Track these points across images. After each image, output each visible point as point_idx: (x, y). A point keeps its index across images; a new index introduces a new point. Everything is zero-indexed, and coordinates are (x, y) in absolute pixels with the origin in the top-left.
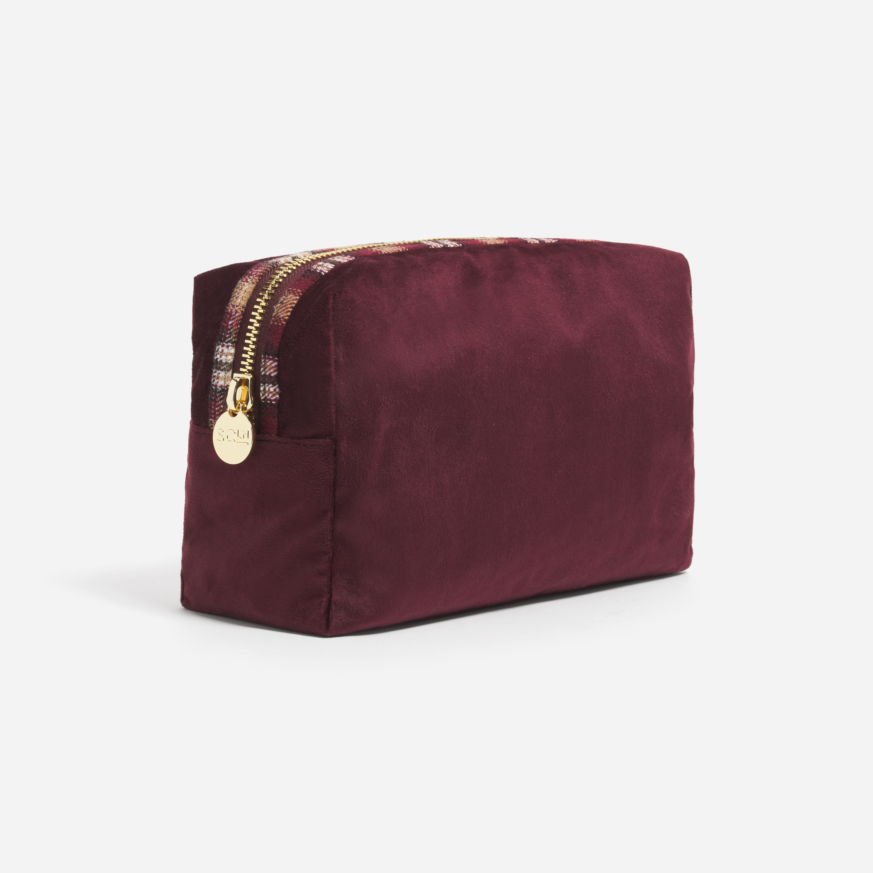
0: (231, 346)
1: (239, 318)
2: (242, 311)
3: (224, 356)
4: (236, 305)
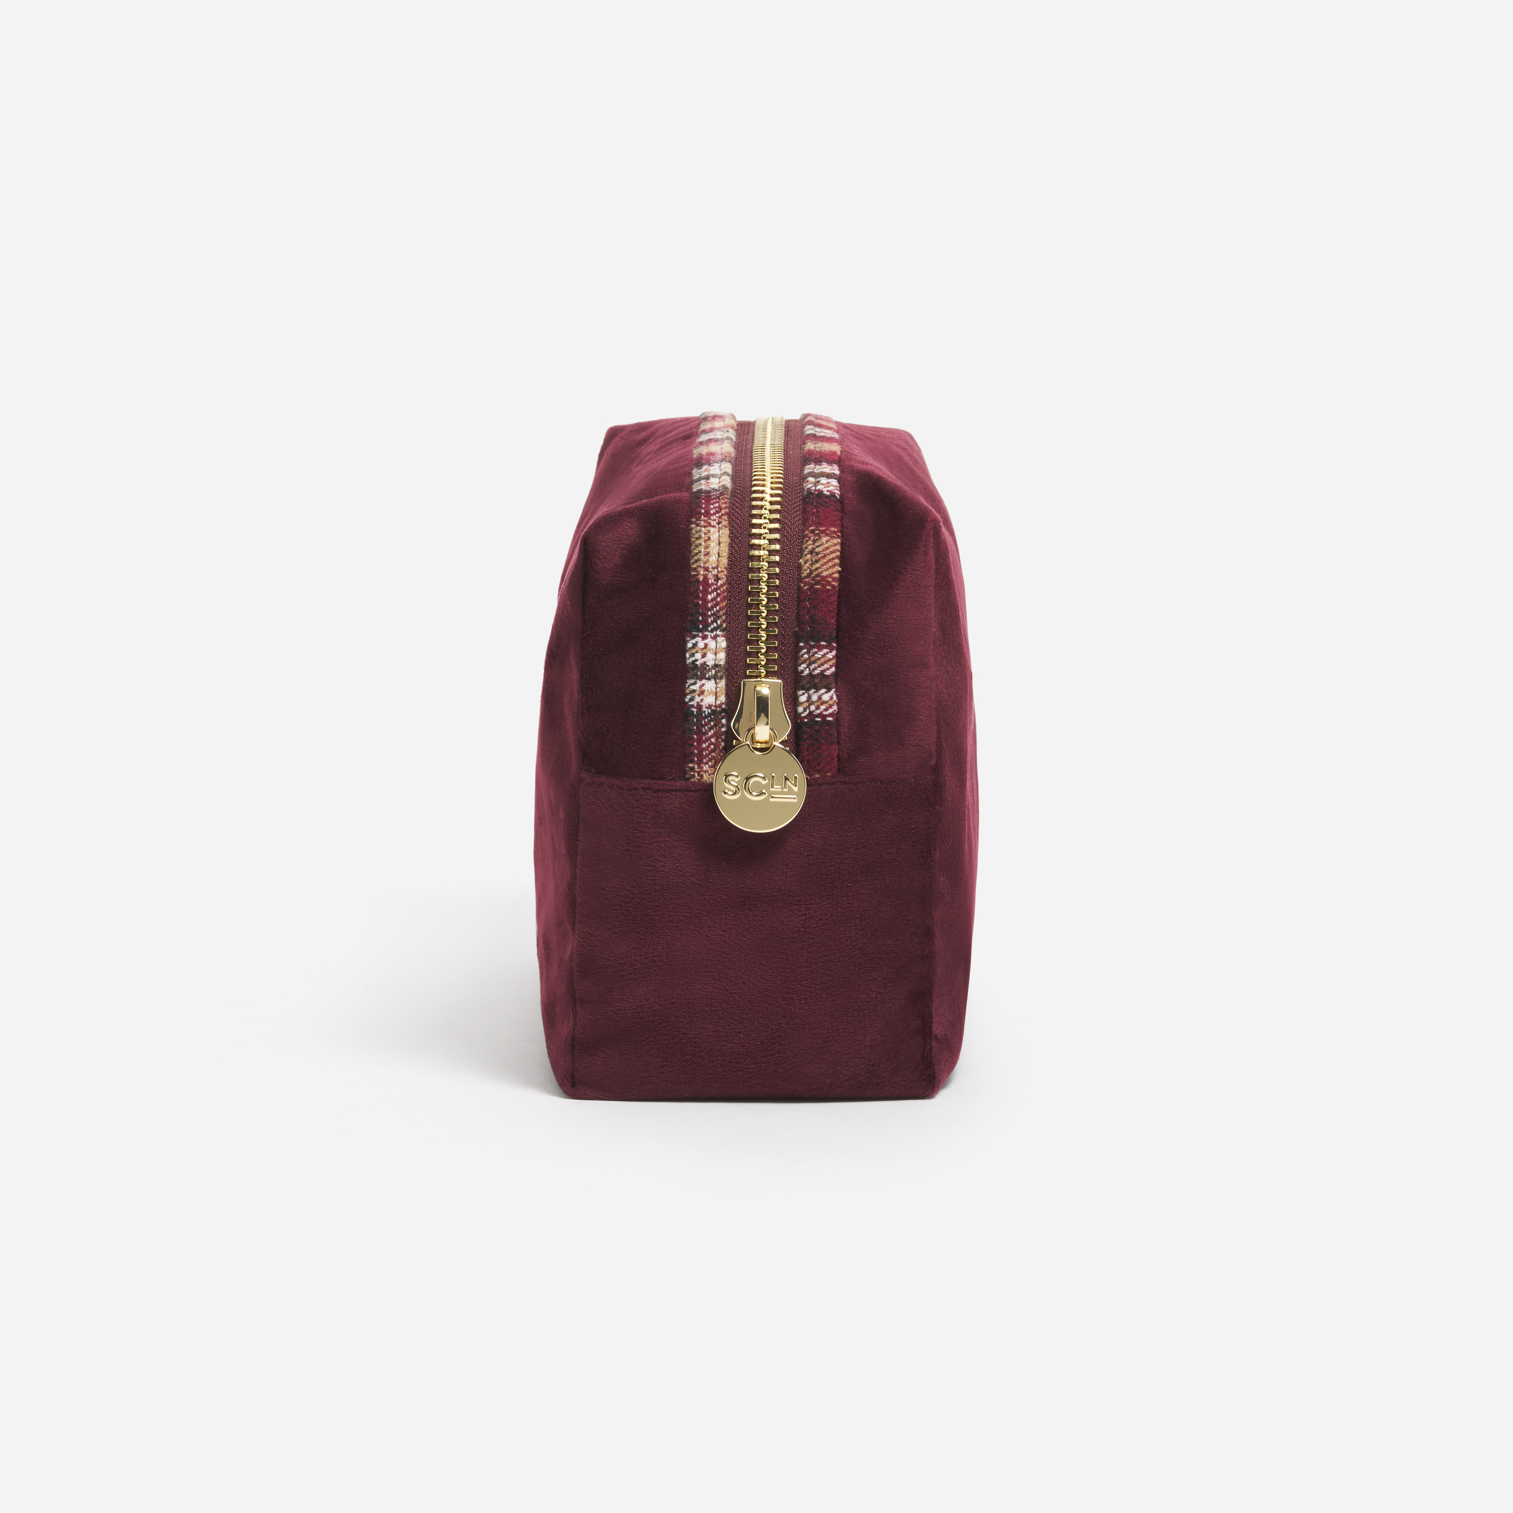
0: (722, 635)
1: (726, 587)
2: (727, 577)
3: (710, 655)
4: (711, 567)
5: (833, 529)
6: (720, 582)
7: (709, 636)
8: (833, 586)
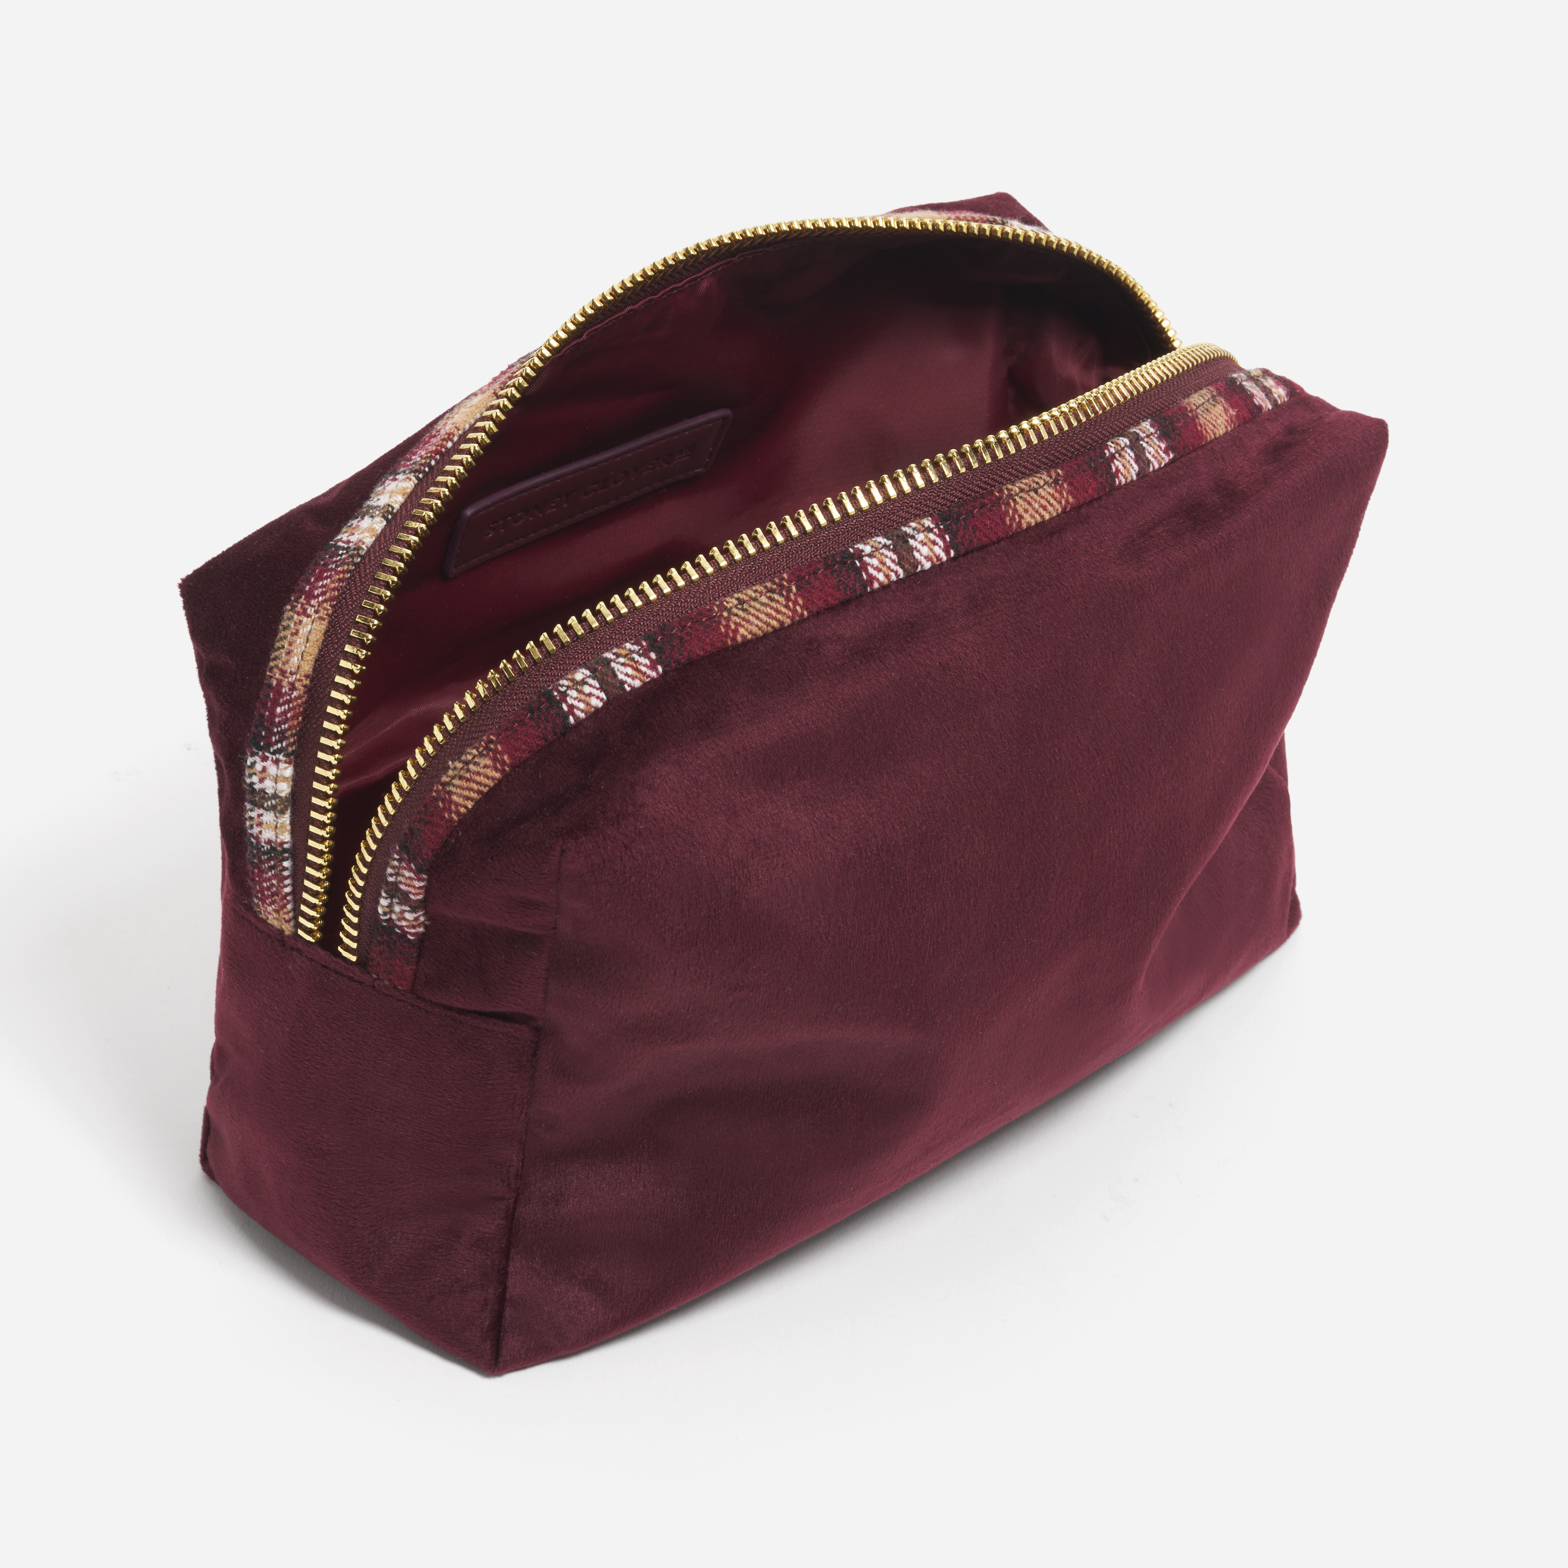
0: (286, 762)
1: (299, 701)
2: (305, 686)
3: (270, 782)
4: (289, 671)
6: (295, 694)
7: (270, 759)
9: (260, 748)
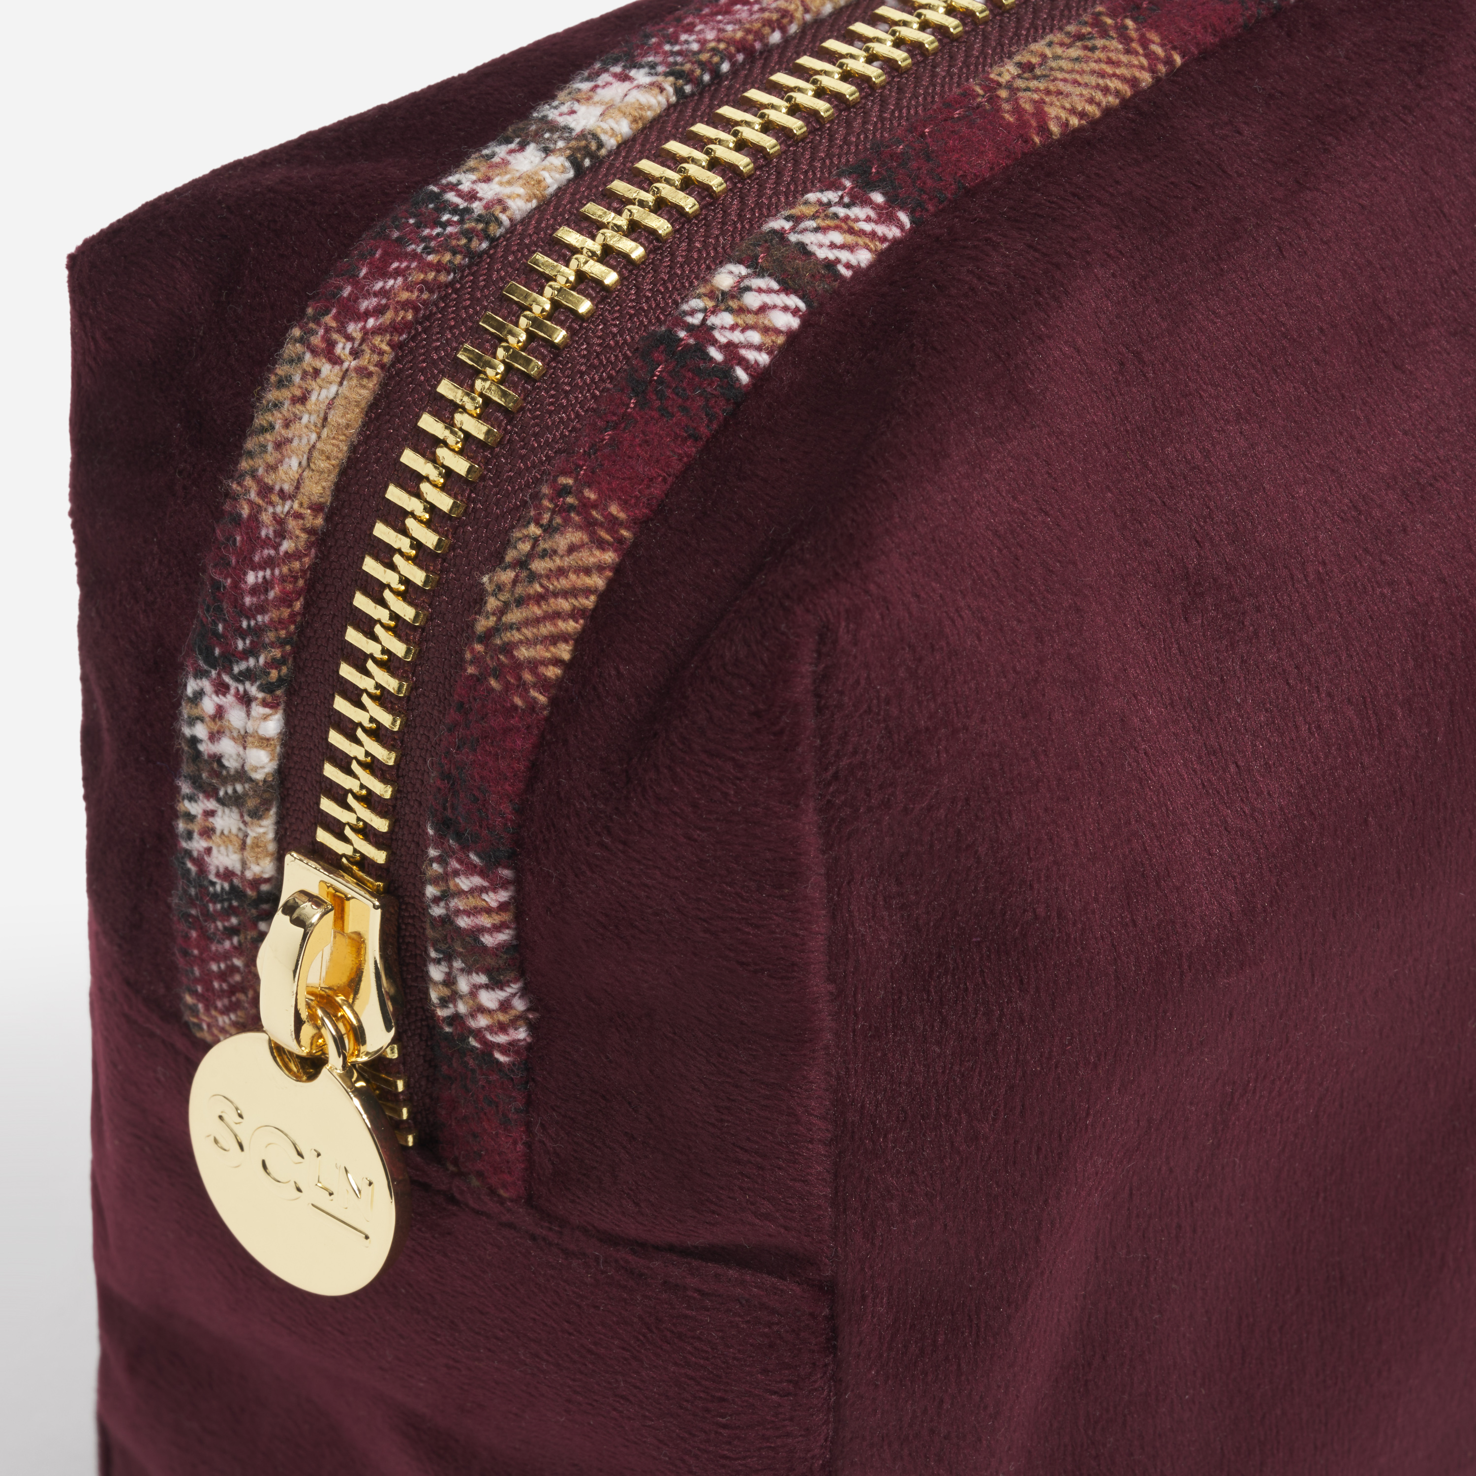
0: (265, 704)
1: (297, 565)
2: (311, 531)
3: (232, 743)
4: (277, 488)
5: (614, 509)
6: (288, 545)
7: (232, 691)
8: (532, 705)
9: (213, 663)
